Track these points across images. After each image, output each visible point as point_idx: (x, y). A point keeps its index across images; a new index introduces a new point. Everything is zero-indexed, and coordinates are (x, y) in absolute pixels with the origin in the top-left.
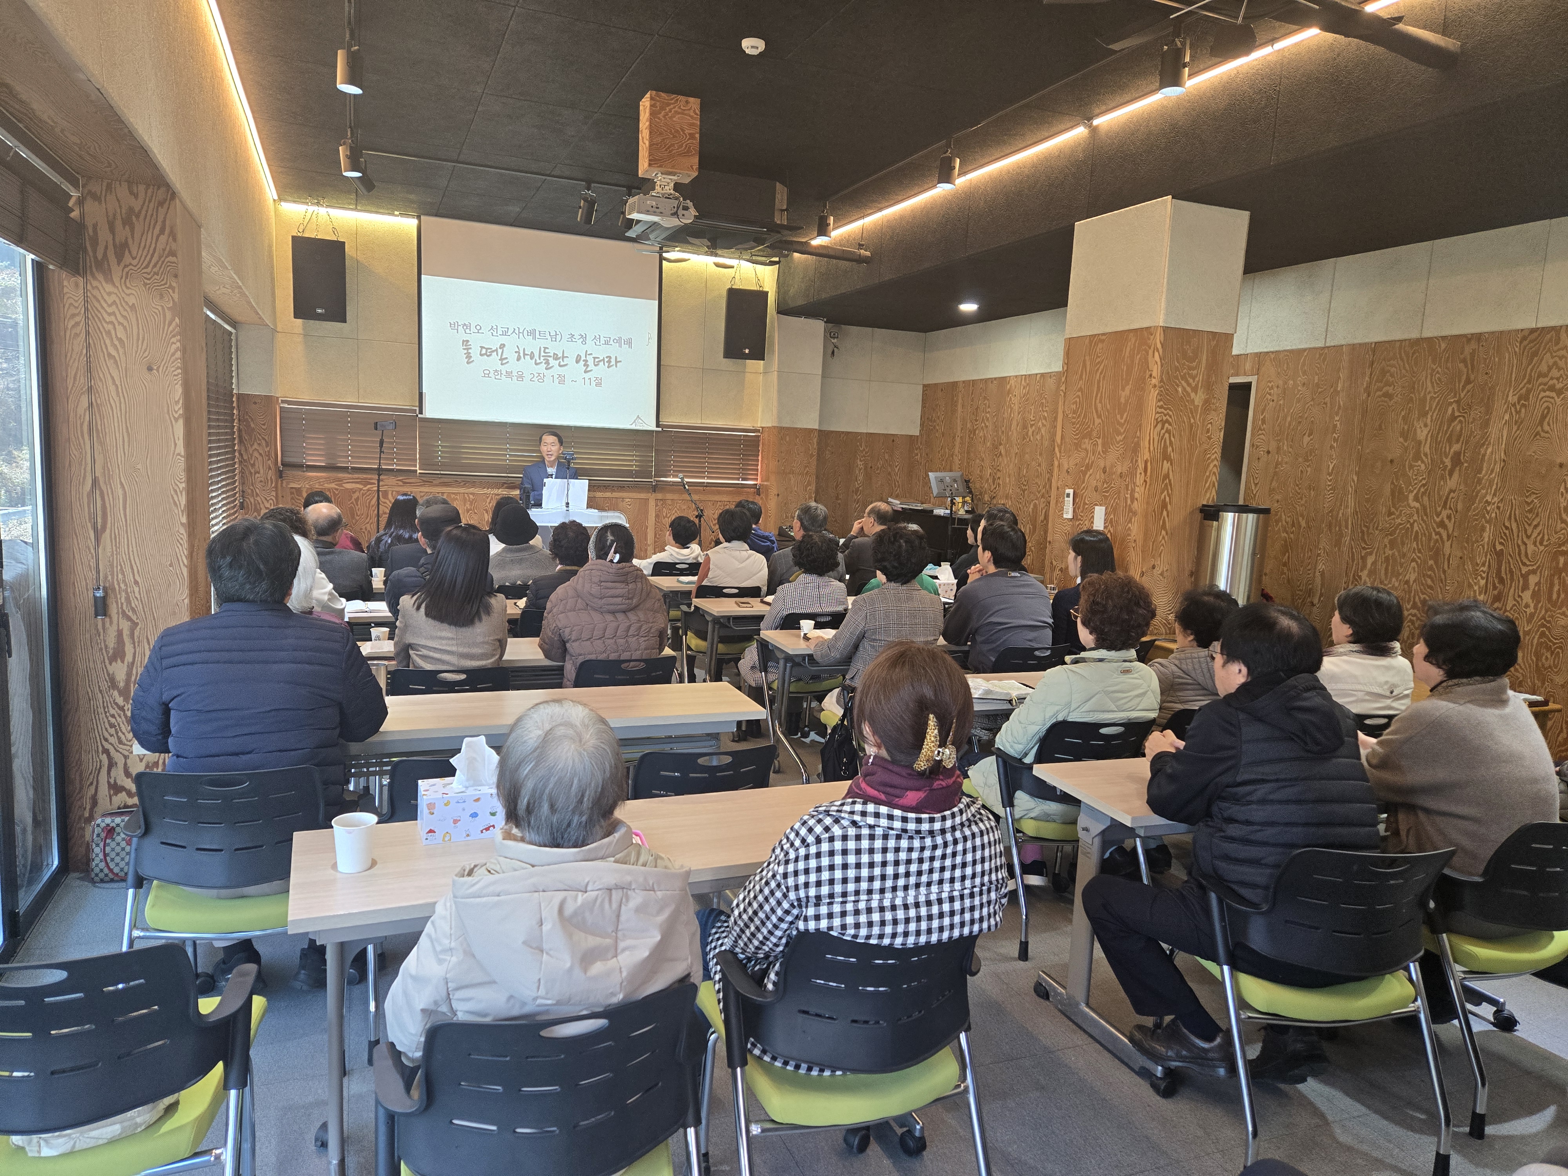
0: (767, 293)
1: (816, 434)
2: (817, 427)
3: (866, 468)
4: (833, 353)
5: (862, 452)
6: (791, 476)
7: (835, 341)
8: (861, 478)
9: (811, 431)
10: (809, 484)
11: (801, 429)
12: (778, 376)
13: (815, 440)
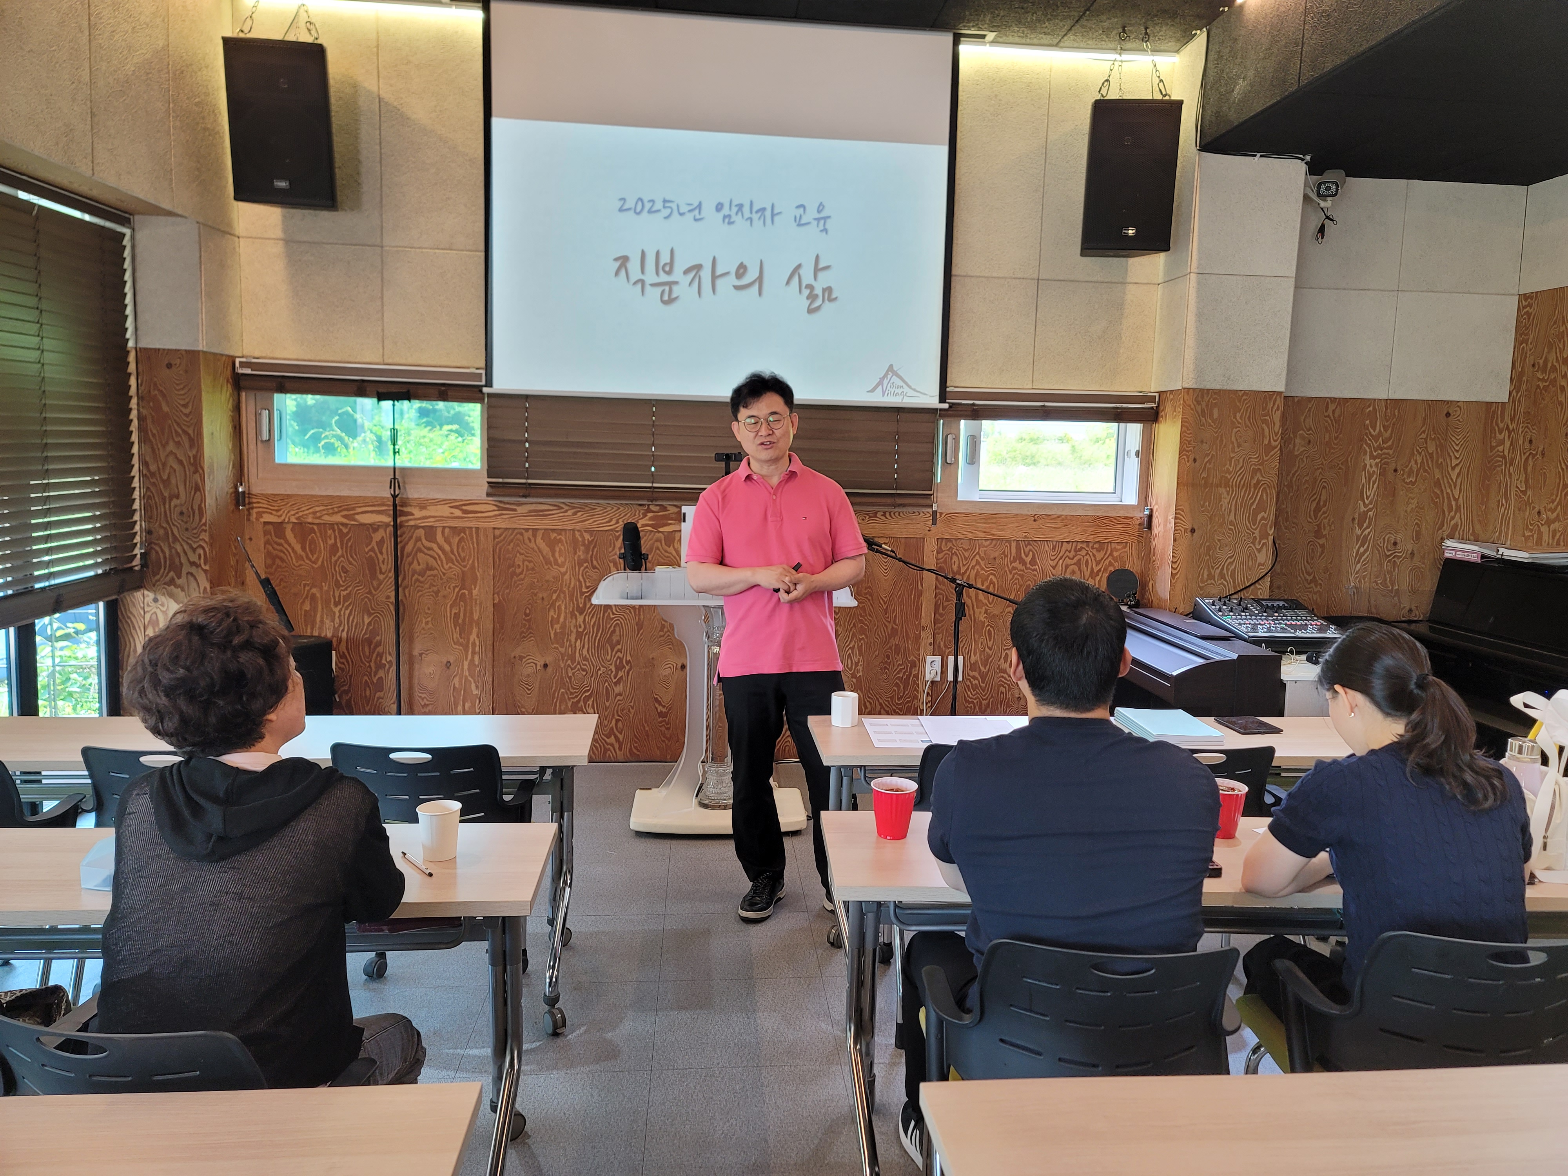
0: (1180, 103)
1: (1280, 402)
2: (1281, 388)
3: (1383, 473)
4: (1322, 230)
5: (1376, 438)
6: (1222, 490)
7: (1326, 204)
8: (1371, 493)
9: (1269, 395)
10: (1261, 507)
11: (1245, 393)
12: (1199, 283)
13: (1277, 416)
